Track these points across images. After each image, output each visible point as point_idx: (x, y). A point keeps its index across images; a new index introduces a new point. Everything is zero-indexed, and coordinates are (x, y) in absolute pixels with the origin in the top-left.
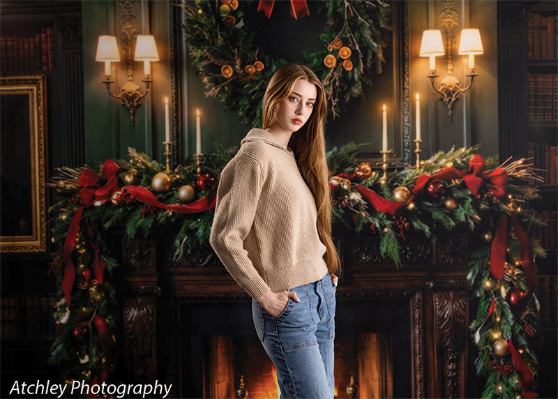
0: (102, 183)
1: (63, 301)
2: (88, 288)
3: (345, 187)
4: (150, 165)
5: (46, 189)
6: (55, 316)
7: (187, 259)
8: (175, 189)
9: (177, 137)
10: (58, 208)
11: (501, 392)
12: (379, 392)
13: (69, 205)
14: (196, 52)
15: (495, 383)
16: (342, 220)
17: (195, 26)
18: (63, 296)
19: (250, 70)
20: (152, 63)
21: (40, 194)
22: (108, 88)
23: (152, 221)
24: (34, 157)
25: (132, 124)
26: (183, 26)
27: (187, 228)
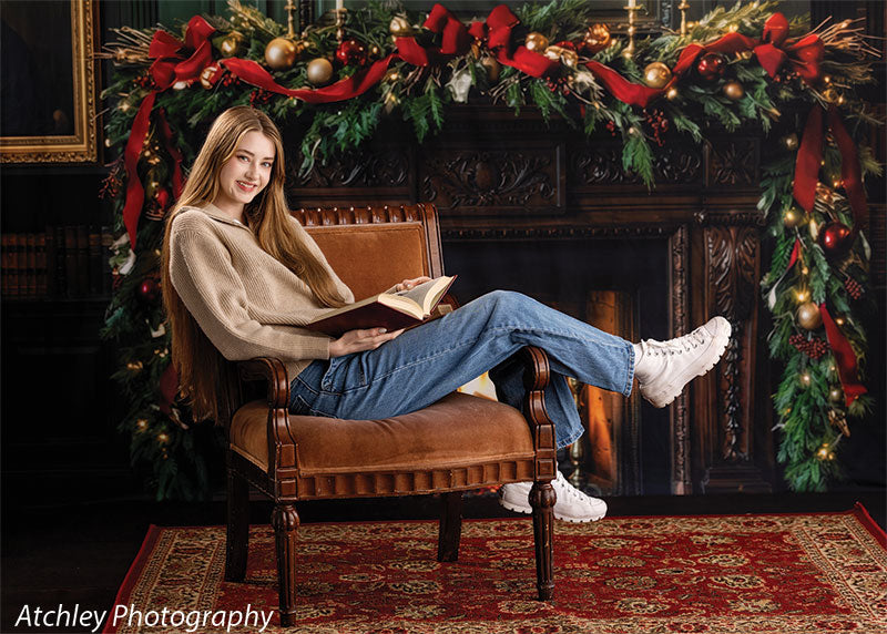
0: (186, 52)
1: (124, 239)
3: (569, 63)
4: (262, 25)
5: (96, 61)
6: (111, 262)
7: (322, 175)
8: (301, 63)
10: (115, 91)
11: (808, 384)
13: (134, 88)
15: (799, 371)
16: (564, 116)
18: (123, 231)
21: (87, 69)
24: (77, 10)
27: (321, 125)
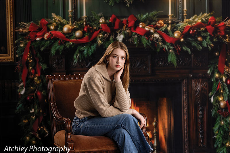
0: (40, 29)
1: (22, 84)
2: (33, 78)
3: (152, 31)
4: (62, 21)
5: (14, 32)
6: (18, 91)
7: (79, 64)
8: (73, 32)
9: (75, 8)
10: (19, 41)
11: (223, 124)
12: (168, 125)
13: (25, 40)
15: (220, 120)
16: (151, 47)
18: (22, 81)
21: (11, 35)
23: (63, 47)
24: (8, 18)
25: (54, 2)
27: (79, 50)
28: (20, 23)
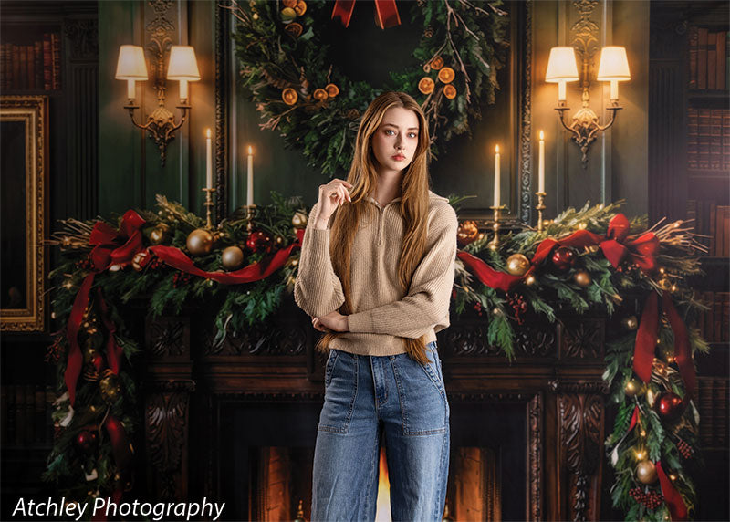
0: (121, 241)
1: (65, 397)
2: (98, 381)
4: (184, 218)
5: (46, 247)
6: (54, 416)
7: (232, 344)
8: (217, 250)
9: (222, 183)
10: (61, 272)
13: (76, 270)
14: (248, 70)
15: (638, 518)
17: (248, 36)
18: (65, 390)
19: (320, 95)
20: (190, 83)
21: (38, 254)
22: (132, 115)
23: (186, 292)
24: (31, 205)
25: (162, 164)
26: (233, 35)
27: (232, 302)
28: (64, 222)
